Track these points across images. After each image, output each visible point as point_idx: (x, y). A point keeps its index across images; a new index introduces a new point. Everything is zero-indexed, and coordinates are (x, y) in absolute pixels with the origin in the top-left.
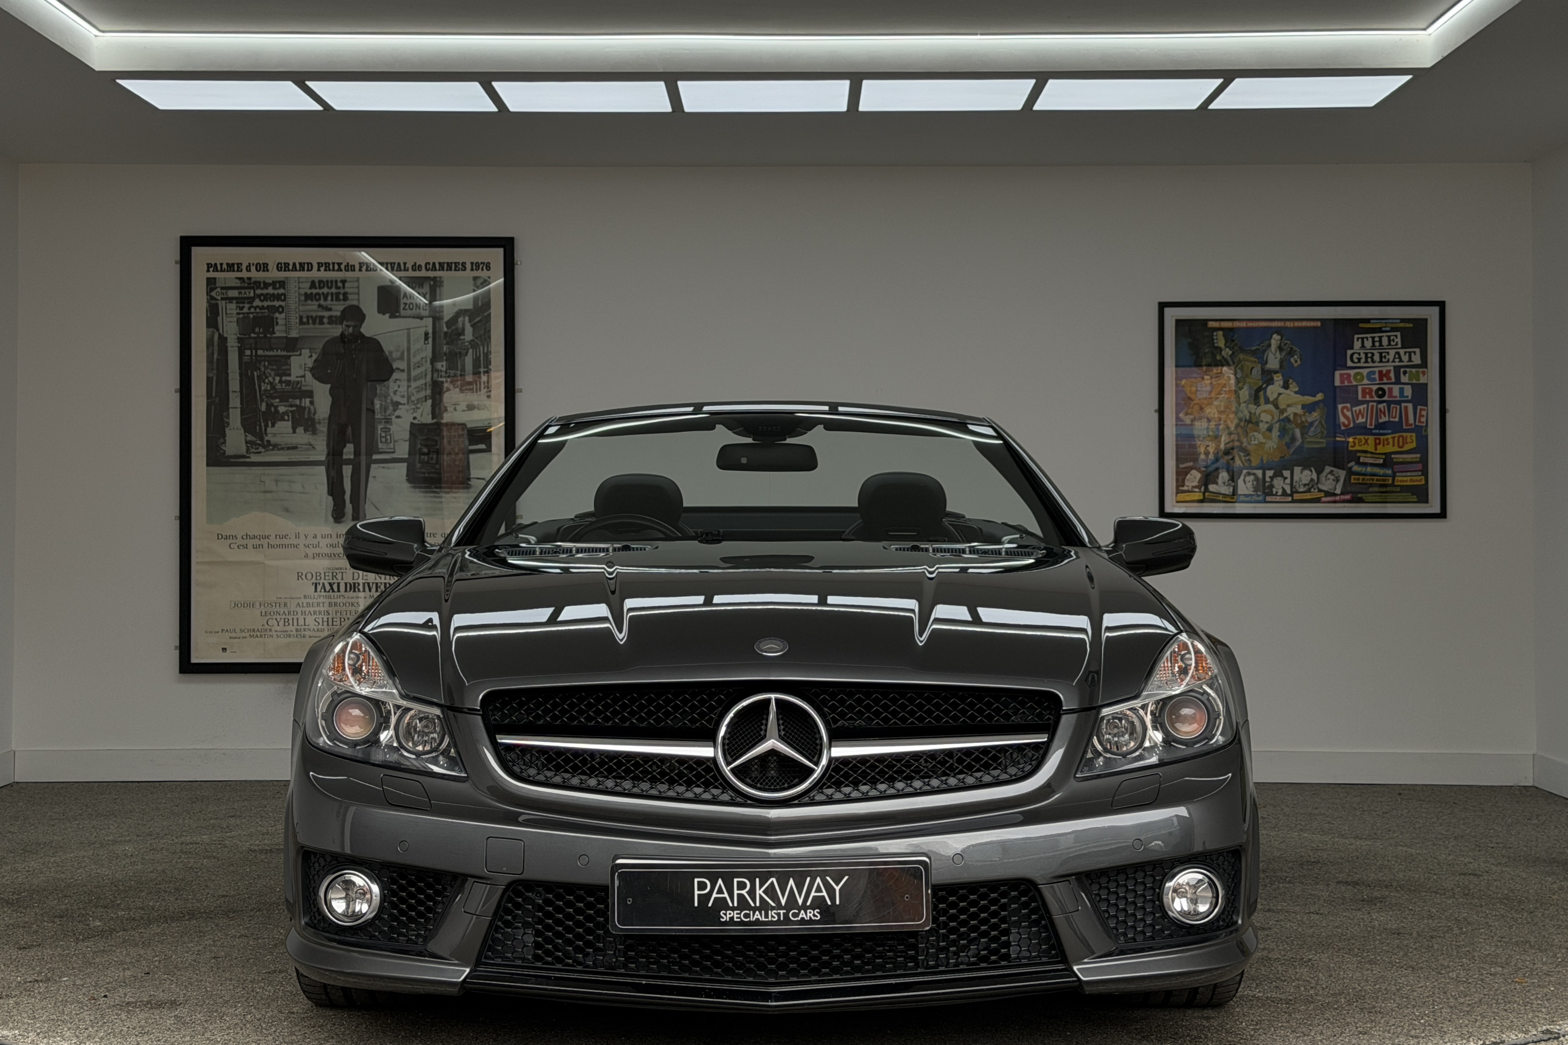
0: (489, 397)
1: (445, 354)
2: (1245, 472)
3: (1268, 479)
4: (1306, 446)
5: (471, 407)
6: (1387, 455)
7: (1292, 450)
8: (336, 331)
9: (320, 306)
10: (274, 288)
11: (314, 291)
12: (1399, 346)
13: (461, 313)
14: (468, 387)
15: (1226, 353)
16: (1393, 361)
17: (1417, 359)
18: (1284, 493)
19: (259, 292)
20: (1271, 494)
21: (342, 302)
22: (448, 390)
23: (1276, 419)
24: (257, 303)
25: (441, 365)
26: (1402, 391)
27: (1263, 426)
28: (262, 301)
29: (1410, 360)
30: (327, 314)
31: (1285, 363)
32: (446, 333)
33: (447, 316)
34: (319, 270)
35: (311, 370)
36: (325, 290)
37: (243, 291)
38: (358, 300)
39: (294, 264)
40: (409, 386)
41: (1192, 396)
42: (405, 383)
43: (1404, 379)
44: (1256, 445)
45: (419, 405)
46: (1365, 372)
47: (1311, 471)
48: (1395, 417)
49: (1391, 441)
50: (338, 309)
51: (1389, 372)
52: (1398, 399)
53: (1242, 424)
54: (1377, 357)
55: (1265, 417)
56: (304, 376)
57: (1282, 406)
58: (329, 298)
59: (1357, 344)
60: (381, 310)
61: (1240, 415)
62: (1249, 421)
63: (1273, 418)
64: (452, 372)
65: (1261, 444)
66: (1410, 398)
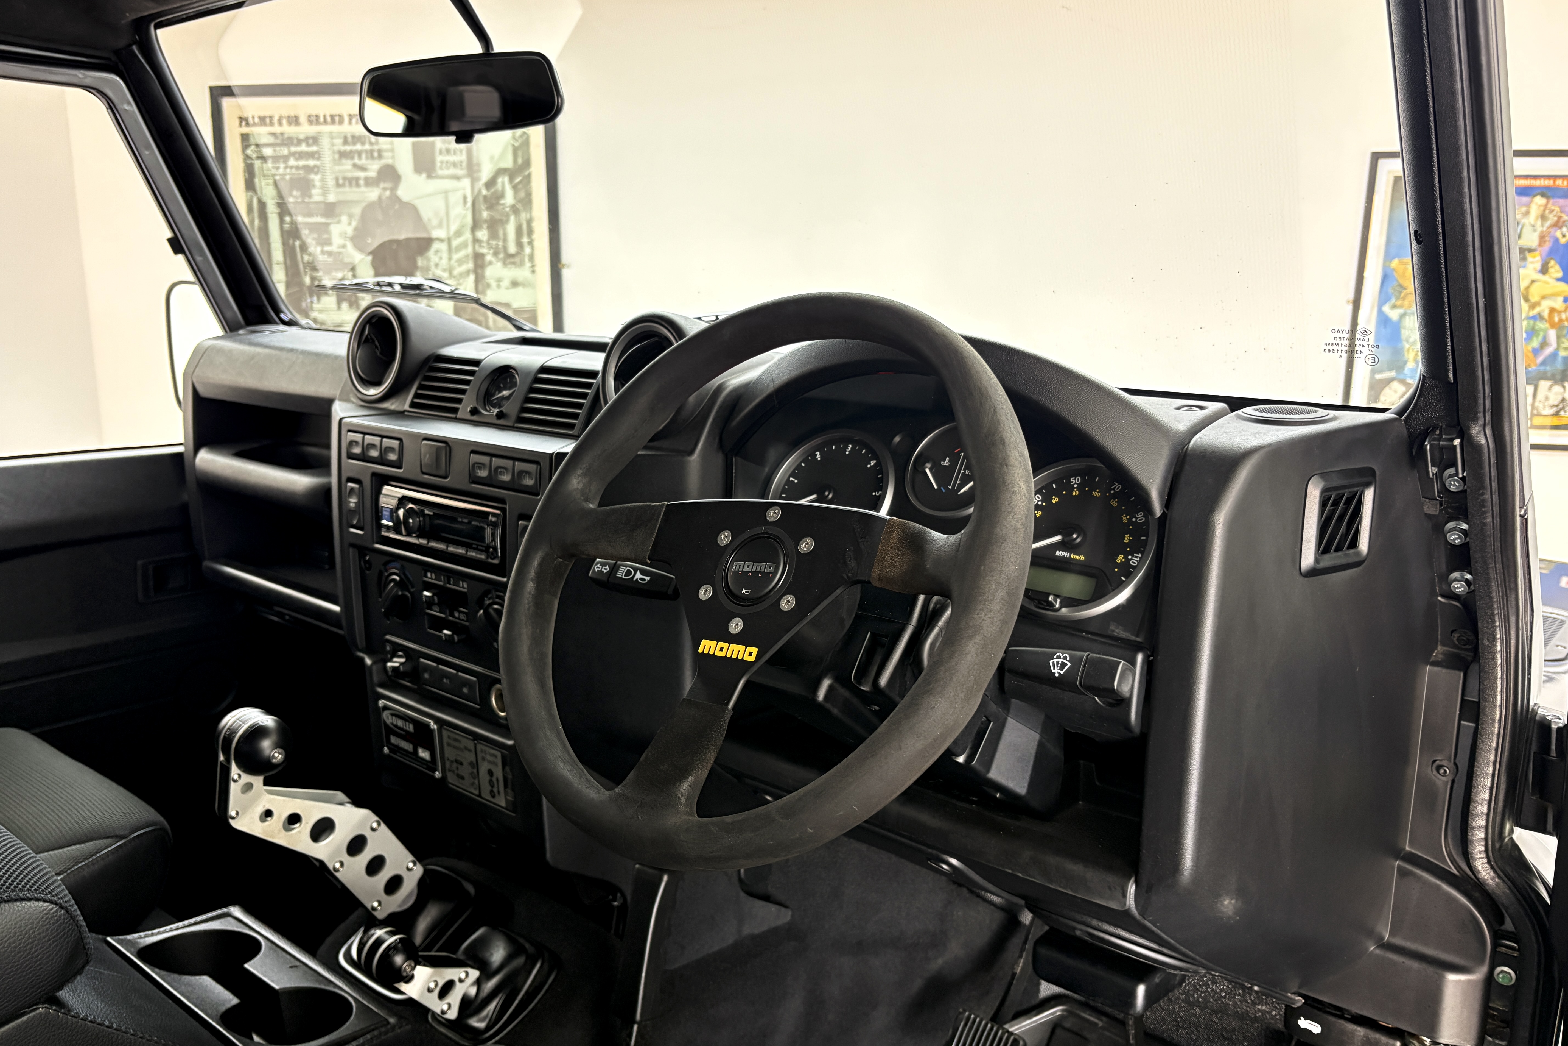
0: (533, 272)
1: (486, 221)
5: (515, 284)
8: (373, 194)
9: (355, 166)
10: (308, 145)
11: (348, 148)
13: (500, 172)
14: (512, 260)
19: (293, 149)
21: (376, 162)
22: (490, 263)
24: (292, 162)
25: (483, 234)
28: (297, 159)
30: (362, 174)
31: (1547, 238)
32: (485, 197)
33: (485, 175)
34: (350, 123)
35: (352, 239)
36: (358, 147)
37: (278, 149)
38: (393, 157)
39: (325, 117)
40: (450, 259)
41: (1406, 284)
42: (445, 255)
45: (461, 281)
47: (1563, 387)
50: (374, 168)
56: (344, 246)
57: (1534, 298)
58: (364, 156)
60: (418, 169)
64: (494, 243)
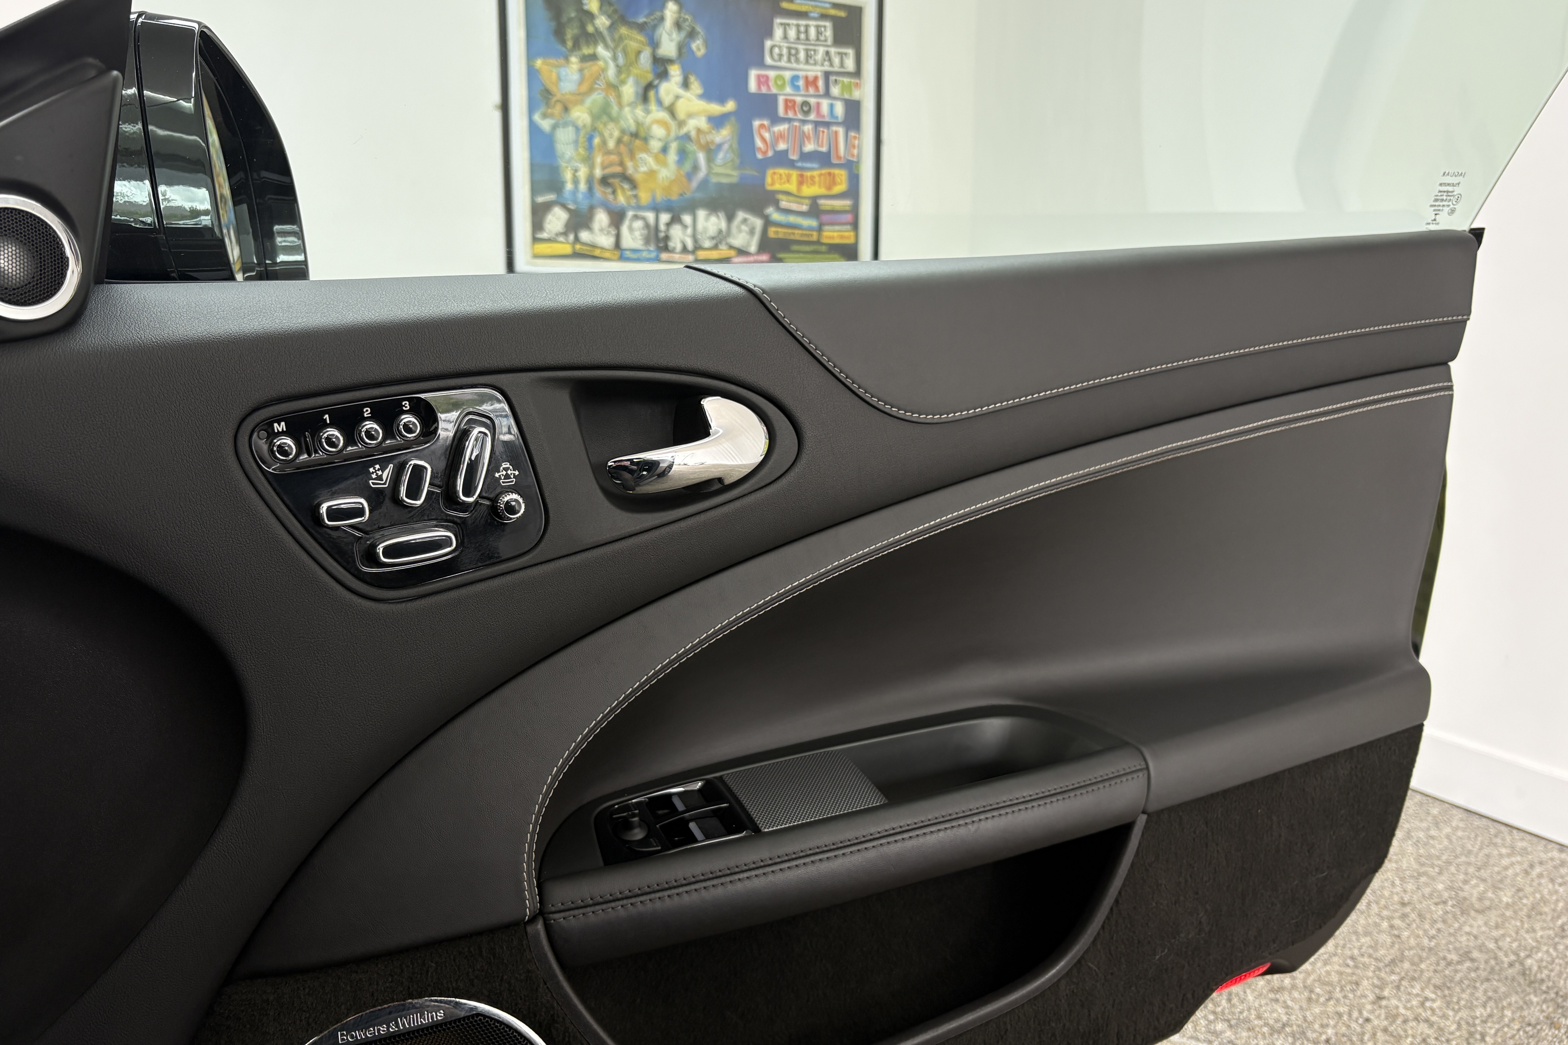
2: (630, 214)
3: (662, 227)
4: (714, 180)
6: (814, 199)
7: (694, 184)
12: (830, 42)
15: (602, 22)
16: (822, 65)
17: (850, 64)
18: (685, 250)
20: (666, 249)
23: (673, 134)
26: (832, 107)
27: (655, 145)
29: (842, 65)
31: (684, 50)
41: (553, 89)
43: (835, 91)
44: (645, 173)
46: (788, 75)
47: (718, 217)
48: (822, 146)
49: (817, 179)
51: (816, 78)
52: (827, 119)
53: (626, 138)
54: (802, 55)
55: (658, 131)
57: (681, 115)
59: (778, 33)
61: (623, 123)
62: (635, 135)
63: (668, 134)
65: (652, 173)
66: (840, 120)
